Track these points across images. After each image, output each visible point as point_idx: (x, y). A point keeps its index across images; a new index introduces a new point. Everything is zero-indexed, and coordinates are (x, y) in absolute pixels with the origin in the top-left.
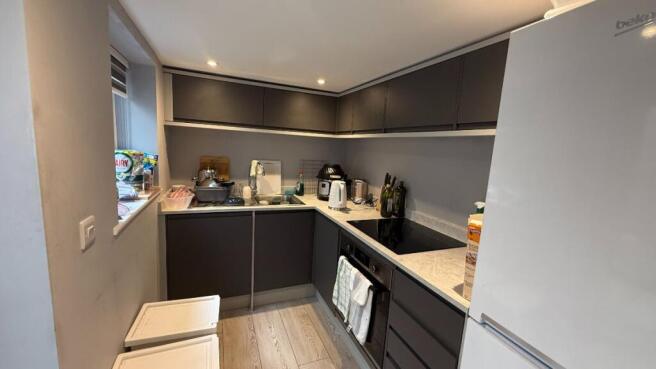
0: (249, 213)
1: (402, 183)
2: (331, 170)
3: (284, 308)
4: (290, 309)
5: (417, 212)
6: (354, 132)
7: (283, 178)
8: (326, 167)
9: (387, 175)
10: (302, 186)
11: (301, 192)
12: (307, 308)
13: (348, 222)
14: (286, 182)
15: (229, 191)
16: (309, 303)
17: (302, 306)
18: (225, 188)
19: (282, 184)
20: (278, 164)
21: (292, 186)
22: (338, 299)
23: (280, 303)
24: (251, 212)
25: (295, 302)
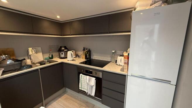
0: (37, 70)
1: (89, 49)
2: (63, 48)
3: (57, 100)
4: (60, 99)
5: (94, 56)
6: (71, 35)
7: (43, 54)
8: (61, 47)
9: (84, 47)
10: (52, 55)
11: (52, 58)
12: (65, 96)
13: (80, 63)
14: (44, 55)
15: (21, 63)
16: (65, 94)
17: (63, 96)
18: (20, 62)
19: (43, 56)
20: (40, 49)
21: (47, 56)
22: (81, 87)
23: (54, 99)
24: (38, 69)
25: (60, 96)
